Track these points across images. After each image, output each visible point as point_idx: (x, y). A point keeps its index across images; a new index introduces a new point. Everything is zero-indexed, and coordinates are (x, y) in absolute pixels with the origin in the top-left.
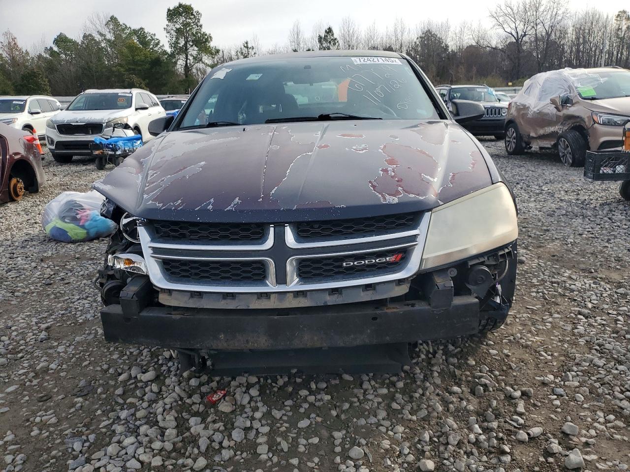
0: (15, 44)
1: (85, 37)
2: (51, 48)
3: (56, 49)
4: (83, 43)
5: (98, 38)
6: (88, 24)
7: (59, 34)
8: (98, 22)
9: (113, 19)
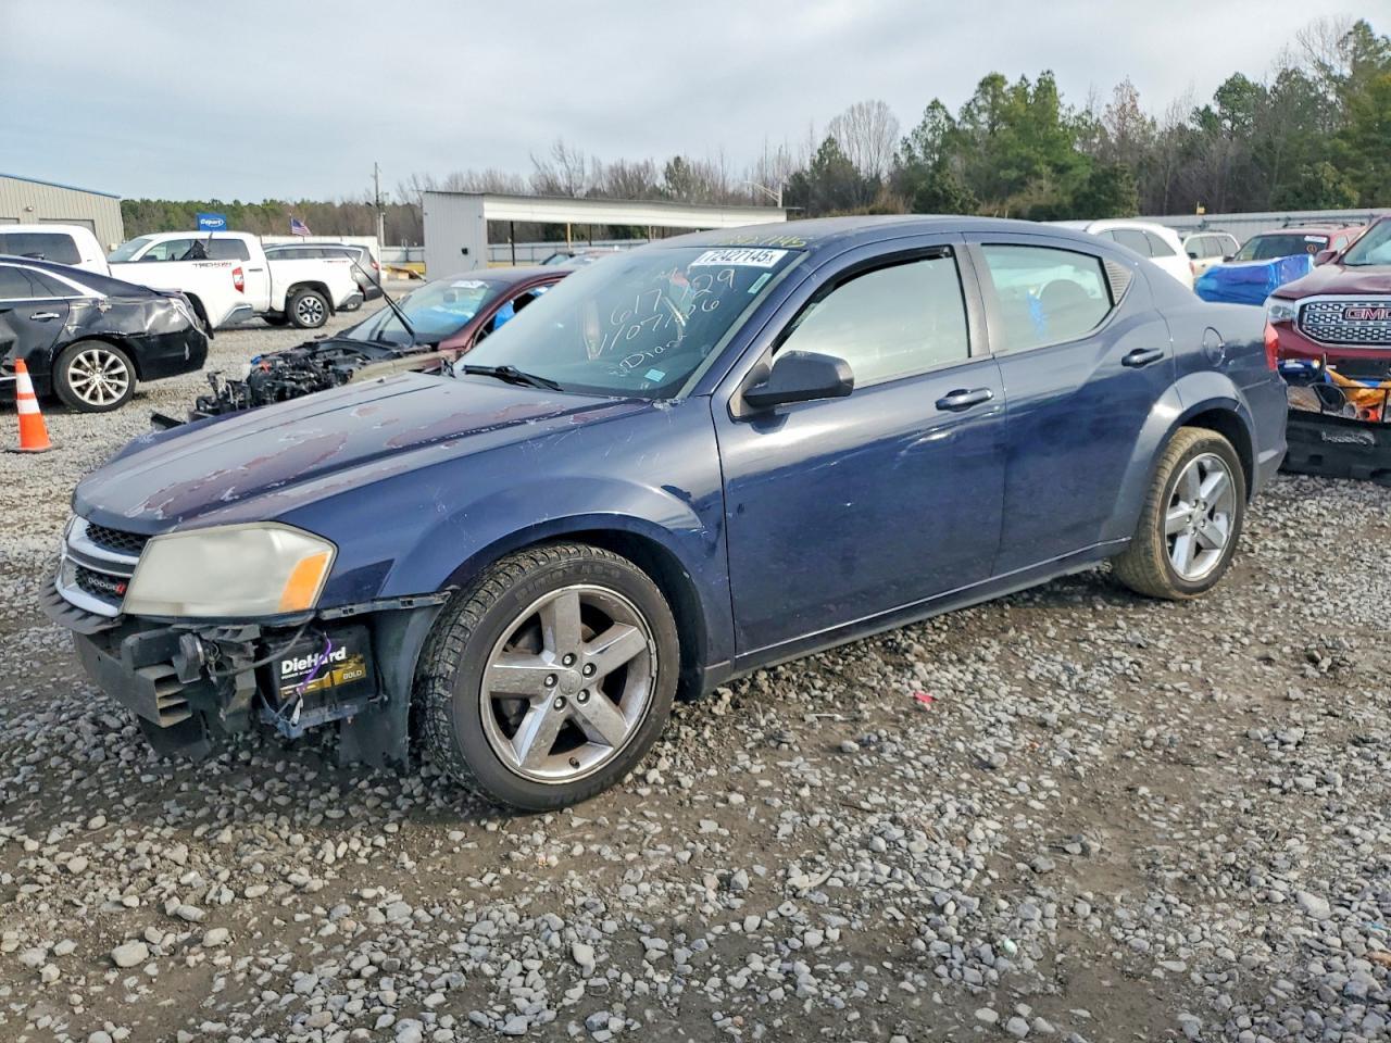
0: (1134, 106)
1: (1285, 76)
2: (1208, 109)
3: (1215, 109)
4: (1275, 90)
5: (1311, 73)
6: (1296, 47)
7: (1229, 76)
8: (1319, 40)
9: (1362, 29)
